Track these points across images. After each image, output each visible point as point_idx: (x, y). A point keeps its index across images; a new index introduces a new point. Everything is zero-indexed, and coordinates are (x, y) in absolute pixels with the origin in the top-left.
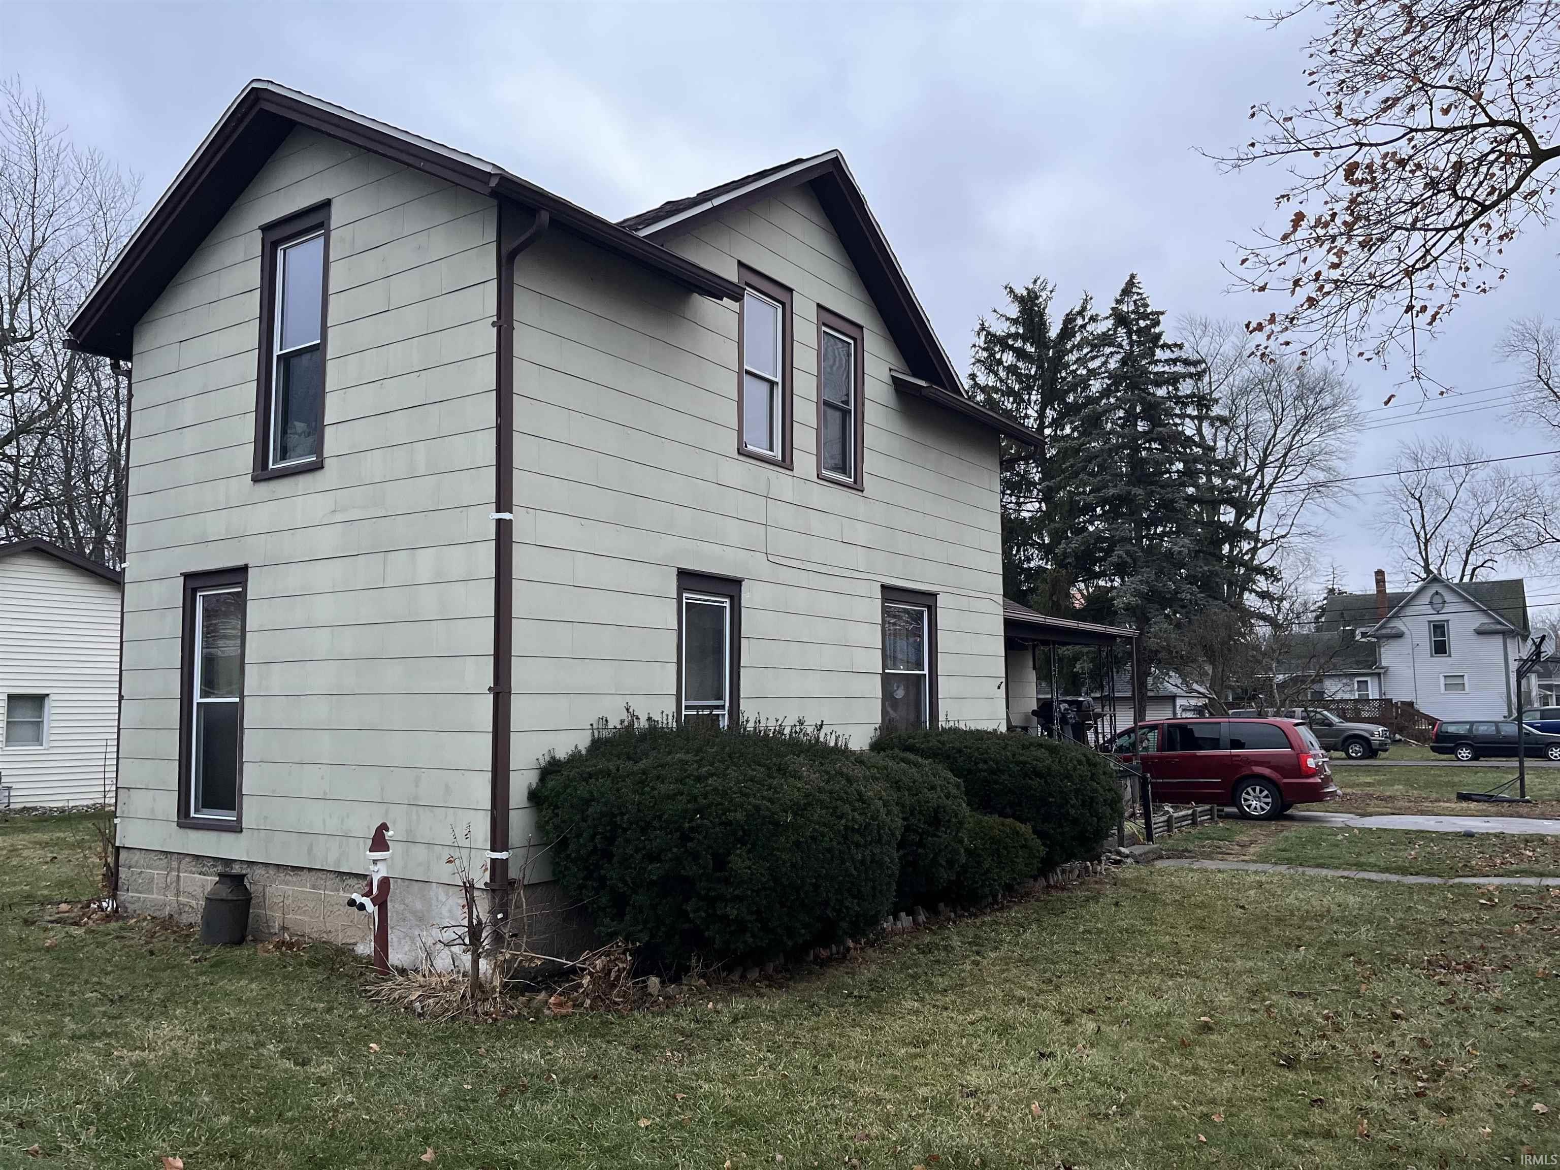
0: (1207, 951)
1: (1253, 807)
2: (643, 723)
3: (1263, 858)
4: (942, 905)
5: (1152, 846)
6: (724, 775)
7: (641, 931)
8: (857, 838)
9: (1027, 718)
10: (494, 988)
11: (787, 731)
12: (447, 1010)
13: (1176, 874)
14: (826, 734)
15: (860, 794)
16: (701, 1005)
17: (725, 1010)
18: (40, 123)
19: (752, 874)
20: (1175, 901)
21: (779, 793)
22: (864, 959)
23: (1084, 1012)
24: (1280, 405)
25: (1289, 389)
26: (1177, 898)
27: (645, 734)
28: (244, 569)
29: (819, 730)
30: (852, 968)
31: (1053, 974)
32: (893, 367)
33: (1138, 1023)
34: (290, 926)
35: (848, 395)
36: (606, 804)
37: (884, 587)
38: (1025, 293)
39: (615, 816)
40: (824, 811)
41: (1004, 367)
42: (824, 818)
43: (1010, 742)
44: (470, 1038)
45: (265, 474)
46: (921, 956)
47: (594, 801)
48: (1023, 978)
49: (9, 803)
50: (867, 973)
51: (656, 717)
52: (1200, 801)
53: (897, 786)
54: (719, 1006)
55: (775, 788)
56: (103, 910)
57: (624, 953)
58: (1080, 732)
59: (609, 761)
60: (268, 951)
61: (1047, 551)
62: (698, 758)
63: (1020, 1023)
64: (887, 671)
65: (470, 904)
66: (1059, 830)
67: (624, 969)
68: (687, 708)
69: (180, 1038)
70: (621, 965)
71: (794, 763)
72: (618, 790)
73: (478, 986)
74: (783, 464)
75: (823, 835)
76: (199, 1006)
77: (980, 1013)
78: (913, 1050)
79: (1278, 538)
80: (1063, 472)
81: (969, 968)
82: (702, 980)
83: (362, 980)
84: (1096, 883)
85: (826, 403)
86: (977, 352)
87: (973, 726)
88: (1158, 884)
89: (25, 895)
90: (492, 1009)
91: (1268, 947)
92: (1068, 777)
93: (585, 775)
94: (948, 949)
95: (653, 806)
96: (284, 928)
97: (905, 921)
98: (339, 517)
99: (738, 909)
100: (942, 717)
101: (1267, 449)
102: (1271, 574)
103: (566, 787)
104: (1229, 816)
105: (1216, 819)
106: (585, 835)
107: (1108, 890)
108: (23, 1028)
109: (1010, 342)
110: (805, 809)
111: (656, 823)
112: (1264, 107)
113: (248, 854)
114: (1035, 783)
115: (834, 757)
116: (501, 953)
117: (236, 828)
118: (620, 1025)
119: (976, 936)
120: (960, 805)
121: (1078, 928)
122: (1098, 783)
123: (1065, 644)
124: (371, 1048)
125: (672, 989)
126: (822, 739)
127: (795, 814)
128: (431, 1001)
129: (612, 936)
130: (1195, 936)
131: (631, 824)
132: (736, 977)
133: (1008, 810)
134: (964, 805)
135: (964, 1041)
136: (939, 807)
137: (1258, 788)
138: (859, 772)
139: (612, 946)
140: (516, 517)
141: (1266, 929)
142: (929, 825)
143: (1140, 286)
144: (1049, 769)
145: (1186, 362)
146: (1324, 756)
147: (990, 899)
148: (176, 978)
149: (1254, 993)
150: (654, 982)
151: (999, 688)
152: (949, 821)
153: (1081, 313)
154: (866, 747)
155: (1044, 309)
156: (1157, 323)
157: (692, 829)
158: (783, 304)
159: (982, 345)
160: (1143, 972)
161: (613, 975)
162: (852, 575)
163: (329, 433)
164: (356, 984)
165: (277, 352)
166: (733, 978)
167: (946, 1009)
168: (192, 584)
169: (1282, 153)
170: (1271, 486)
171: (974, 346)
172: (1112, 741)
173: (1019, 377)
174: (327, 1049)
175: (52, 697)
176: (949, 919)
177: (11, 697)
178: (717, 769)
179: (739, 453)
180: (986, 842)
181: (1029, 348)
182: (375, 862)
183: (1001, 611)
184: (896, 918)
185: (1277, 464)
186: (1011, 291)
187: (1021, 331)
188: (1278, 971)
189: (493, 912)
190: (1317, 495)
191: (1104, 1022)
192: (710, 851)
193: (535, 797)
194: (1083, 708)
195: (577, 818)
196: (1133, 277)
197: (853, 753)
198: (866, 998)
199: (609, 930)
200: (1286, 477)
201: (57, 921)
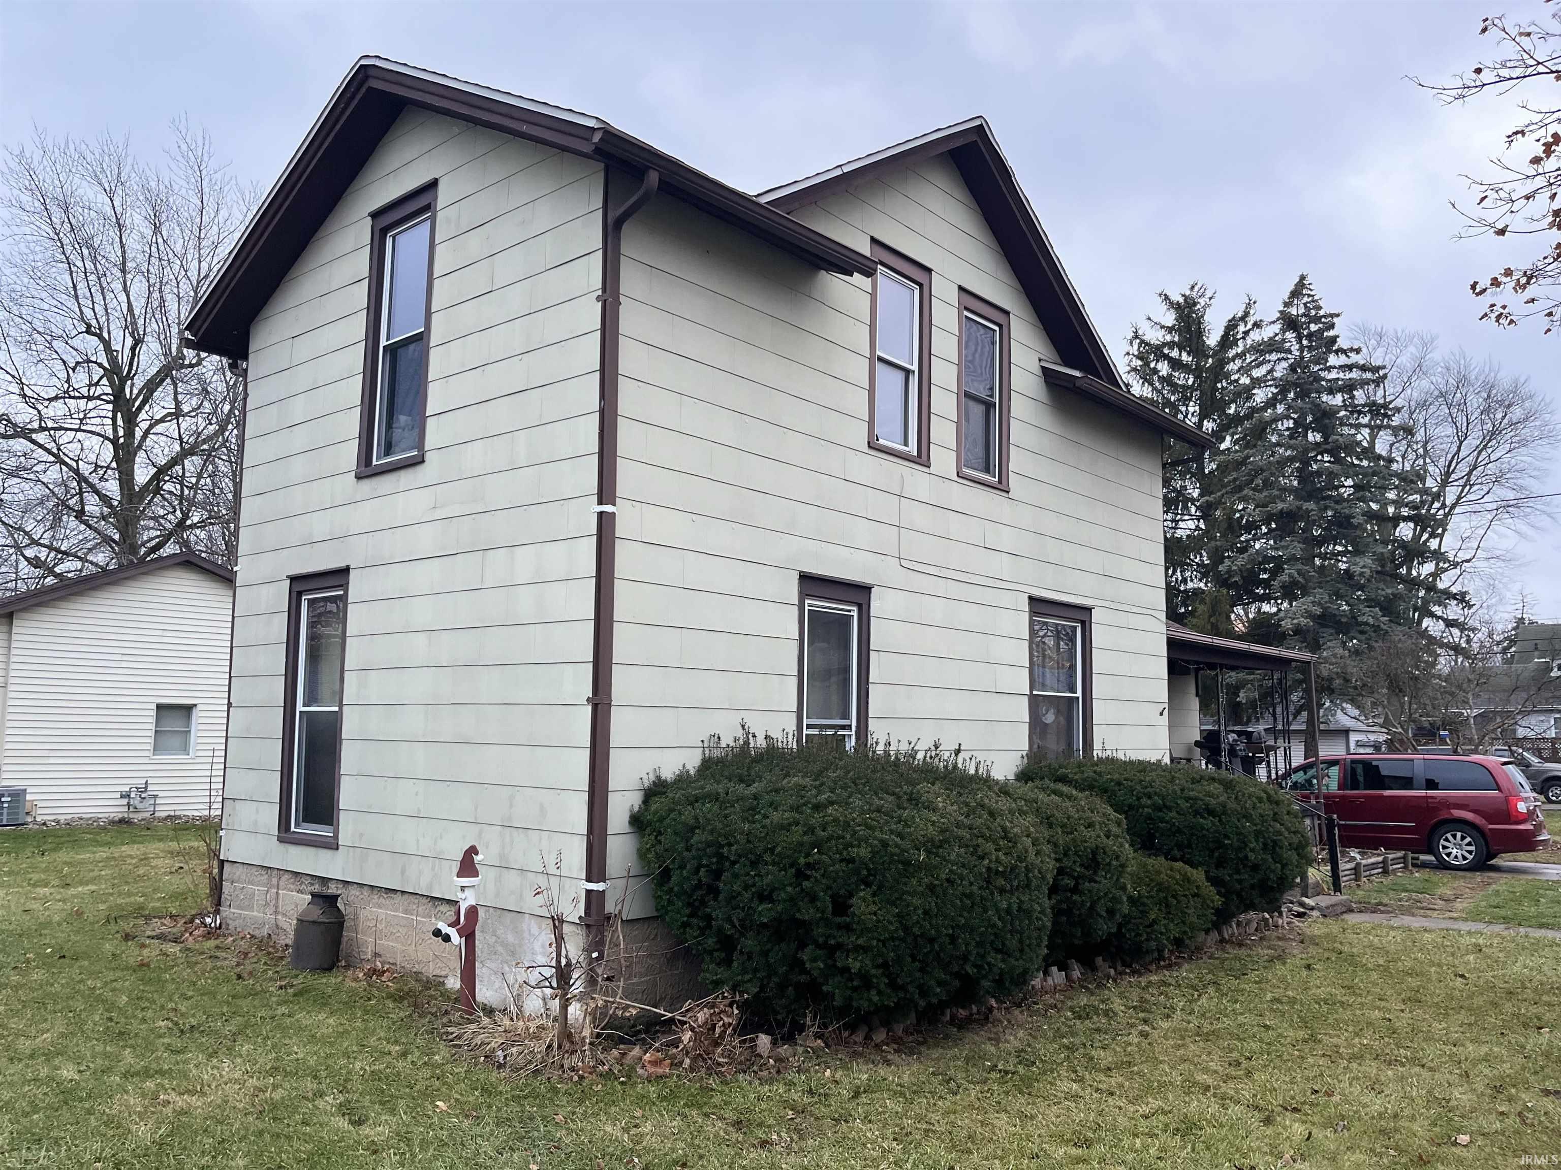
0: (1429, 1031)
1: (1452, 856)
2: (761, 742)
3: (1474, 916)
4: (1099, 960)
5: (1339, 897)
6: (847, 803)
7: (750, 981)
8: (1001, 882)
9: (1190, 750)
10: (584, 1038)
11: (920, 756)
12: (530, 1062)
13: (1374, 932)
14: (965, 760)
15: (1004, 829)
16: (816, 1072)
17: (846, 1080)
18: (206, 158)
19: (878, 921)
20: (1379, 966)
21: (910, 827)
22: (1009, 1022)
23: (1286, 1109)
24: (1464, 418)
25: (1475, 402)
26: (1381, 962)
27: (762, 753)
28: (346, 571)
29: (956, 755)
30: (996, 1033)
31: (1242, 1055)
32: (1042, 357)
33: (1357, 1127)
34: (382, 953)
35: (992, 389)
36: (712, 832)
37: (1032, 599)
38: (1181, 300)
39: (722, 846)
40: (962, 850)
41: (1159, 377)
42: (964, 858)
43: (1177, 775)
44: (551, 1099)
45: (369, 471)
46: (1078, 1022)
47: (699, 828)
48: (1204, 1057)
49: (154, 811)
50: (1014, 1040)
51: (776, 734)
52: (1391, 845)
53: (1048, 821)
54: (838, 1076)
55: (905, 821)
56: (206, 926)
57: (731, 1005)
58: (1249, 766)
59: (718, 782)
60: (356, 979)
61: (1205, 572)
62: (818, 783)
63: (1209, 1122)
64: (1035, 692)
65: (560, 939)
66: (1236, 877)
67: (730, 1024)
68: (808, 726)
69: (236, 1081)
70: (726, 1020)
71: (928, 792)
72: (726, 817)
73: (567, 1035)
74: (918, 460)
75: (962, 878)
76: (269, 1042)
77: (1155, 1103)
78: (1075, 1152)
79: (1462, 562)
80: (1224, 486)
81: (1136, 1040)
82: (819, 1041)
83: (445, 1020)
84: (1279, 939)
85: (968, 395)
86: (1131, 361)
87: (1135, 756)
88: (1354, 944)
89: (137, 907)
90: (580, 1064)
91: (1503, 1027)
92: (1248, 817)
93: (691, 799)
94: (1109, 1014)
95: (765, 837)
96: (376, 955)
97: (1057, 976)
98: (439, 514)
99: (861, 961)
100: (1097, 745)
101: (1450, 465)
102: (1462, 598)
103: (671, 810)
104: (1425, 865)
105: (1410, 868)
106: (688, 867)
107: (1295, 948)
108: (78, 1059)
109: (1166, 351)
110: (941, 847)
111: (767, 857)
112: (1496, 21)
113: (343, 874)
114: (1207, 822)
115: (974, 786)
116: (593, 998)
117: (332, 845)
118: (722, 1092)
119: (1142, 1000)
120: (1121, 845)
121: (1265, 995)
122: (1282, 825)
123: (1233, 668)
124: (437, 1106)
125: (784, 1050)
126: (960, 765)
127: (929, 852)
128: (514, 1050)
129: (717, 984)
130: (1411, 1012)
131: (740, 856)
132: (859, 1037)
133: (1176, 852)
134: (1127, 846)
135: (1138, 1141)
136: (1097, 847)
137: (1459, 835)
138: (1003, 804)
139: (718, 996)
140: (621, 510)
141: (1495, 1005)
142: (1086, 868)
143: (1311, 287)
144: (1224, 807)
145: (1363, 368)
146: (1536, 800)
147: (1156, 955)
148: (254, 1007)
149: (1498, 1089)
150: (764, 1041)
151: (1161, 714)
152: (1109, 864)
153: (1243, 318)
154: (1011, 777)
155: (1202, 316)
156: (1332, 326)
157: (808, 865)
158: (921, 286)
159: (1136, 353)
160: (1353, 1058)
161: (718, 1030)
162: (997, 583)
163: (431, 424)
164: (438, 1024)
165: (383, 342)
166: (856, 1039)
167: (1112, 1094)
168: (298, 587)
169: (1517, 78)
170: (1453, 507)
171: (1128, 354)
172: (1287, 774)
173: (1174, 387)
174: (388, 1104)
175: (199, 707)
176: (1108, 977)
177: (159, 707)
178: (838, 795)
179: (870, 447)
180: (1152, 889)
181: (1185, 357)
182: (463, 888)
183: (1164, 629)
184: (1046, 973)
185: (1461, 482)
186: (1167, 298)
187: (1176, 339)
188: (1520, 1059)
189: (588, 950)
190: (1507, 516)
191: (1314, 1124)
192: (830, 892)
193: (637, 821)
194: (1254, 739)
195: (681, 846)
196: (1303, 278)
197: (997, 782)
198: (1013, 1073)
199: (715, 978)
200: (1471, 497)
201: (158, 937)
